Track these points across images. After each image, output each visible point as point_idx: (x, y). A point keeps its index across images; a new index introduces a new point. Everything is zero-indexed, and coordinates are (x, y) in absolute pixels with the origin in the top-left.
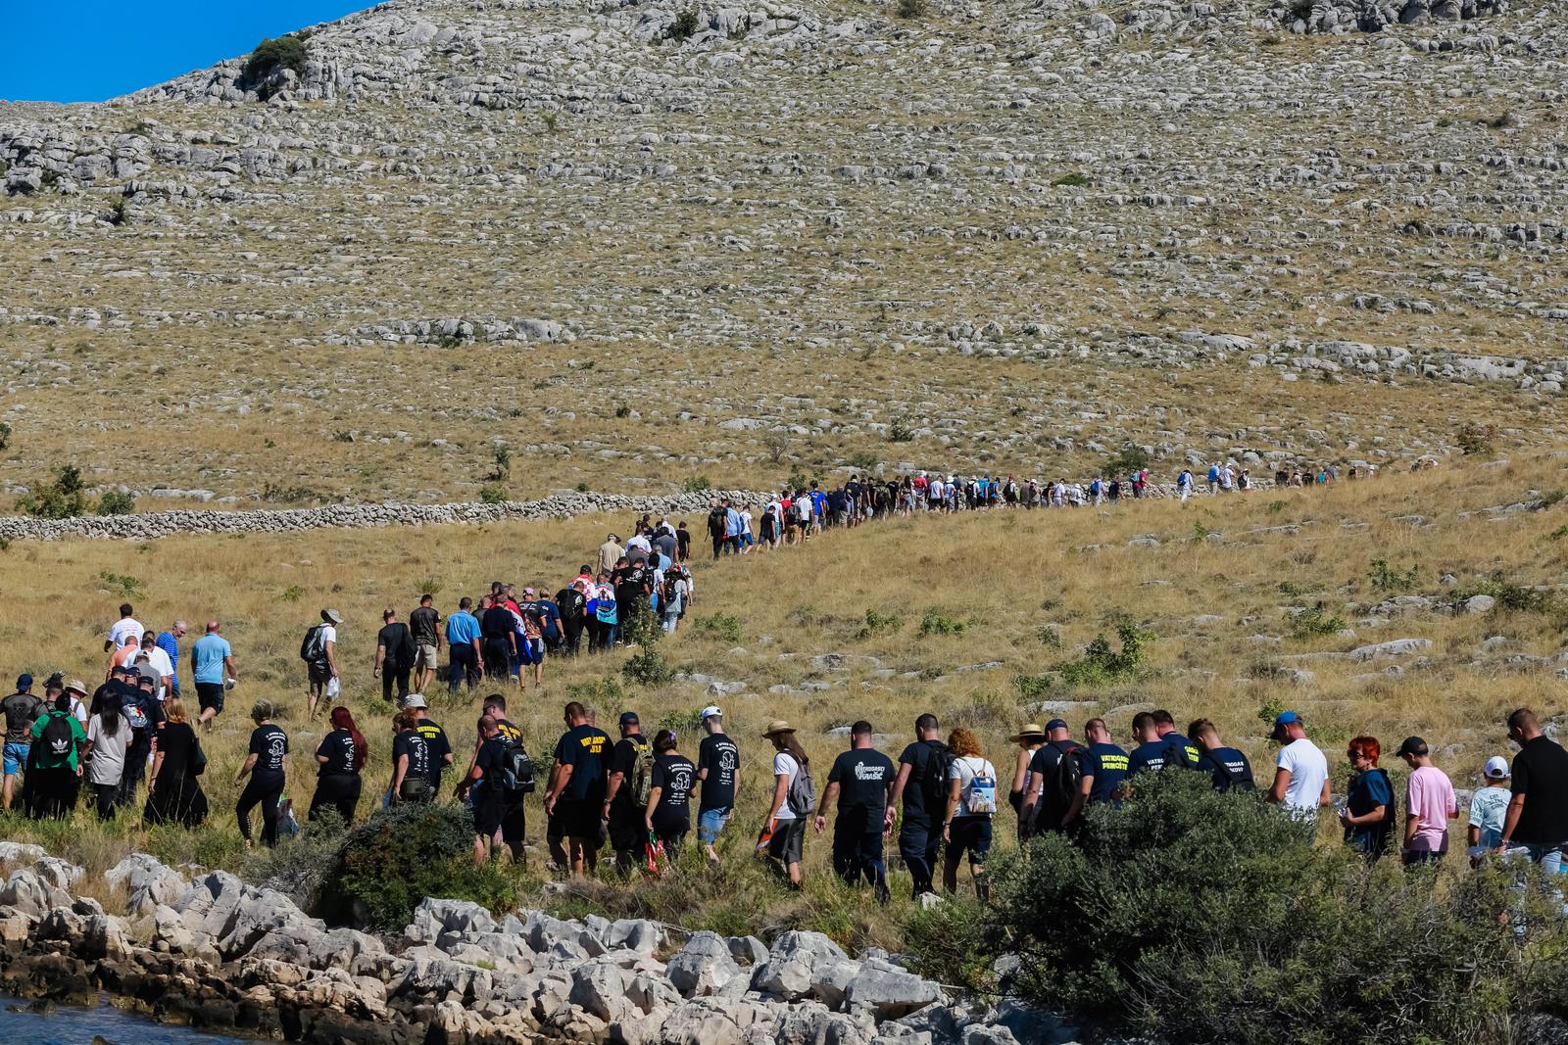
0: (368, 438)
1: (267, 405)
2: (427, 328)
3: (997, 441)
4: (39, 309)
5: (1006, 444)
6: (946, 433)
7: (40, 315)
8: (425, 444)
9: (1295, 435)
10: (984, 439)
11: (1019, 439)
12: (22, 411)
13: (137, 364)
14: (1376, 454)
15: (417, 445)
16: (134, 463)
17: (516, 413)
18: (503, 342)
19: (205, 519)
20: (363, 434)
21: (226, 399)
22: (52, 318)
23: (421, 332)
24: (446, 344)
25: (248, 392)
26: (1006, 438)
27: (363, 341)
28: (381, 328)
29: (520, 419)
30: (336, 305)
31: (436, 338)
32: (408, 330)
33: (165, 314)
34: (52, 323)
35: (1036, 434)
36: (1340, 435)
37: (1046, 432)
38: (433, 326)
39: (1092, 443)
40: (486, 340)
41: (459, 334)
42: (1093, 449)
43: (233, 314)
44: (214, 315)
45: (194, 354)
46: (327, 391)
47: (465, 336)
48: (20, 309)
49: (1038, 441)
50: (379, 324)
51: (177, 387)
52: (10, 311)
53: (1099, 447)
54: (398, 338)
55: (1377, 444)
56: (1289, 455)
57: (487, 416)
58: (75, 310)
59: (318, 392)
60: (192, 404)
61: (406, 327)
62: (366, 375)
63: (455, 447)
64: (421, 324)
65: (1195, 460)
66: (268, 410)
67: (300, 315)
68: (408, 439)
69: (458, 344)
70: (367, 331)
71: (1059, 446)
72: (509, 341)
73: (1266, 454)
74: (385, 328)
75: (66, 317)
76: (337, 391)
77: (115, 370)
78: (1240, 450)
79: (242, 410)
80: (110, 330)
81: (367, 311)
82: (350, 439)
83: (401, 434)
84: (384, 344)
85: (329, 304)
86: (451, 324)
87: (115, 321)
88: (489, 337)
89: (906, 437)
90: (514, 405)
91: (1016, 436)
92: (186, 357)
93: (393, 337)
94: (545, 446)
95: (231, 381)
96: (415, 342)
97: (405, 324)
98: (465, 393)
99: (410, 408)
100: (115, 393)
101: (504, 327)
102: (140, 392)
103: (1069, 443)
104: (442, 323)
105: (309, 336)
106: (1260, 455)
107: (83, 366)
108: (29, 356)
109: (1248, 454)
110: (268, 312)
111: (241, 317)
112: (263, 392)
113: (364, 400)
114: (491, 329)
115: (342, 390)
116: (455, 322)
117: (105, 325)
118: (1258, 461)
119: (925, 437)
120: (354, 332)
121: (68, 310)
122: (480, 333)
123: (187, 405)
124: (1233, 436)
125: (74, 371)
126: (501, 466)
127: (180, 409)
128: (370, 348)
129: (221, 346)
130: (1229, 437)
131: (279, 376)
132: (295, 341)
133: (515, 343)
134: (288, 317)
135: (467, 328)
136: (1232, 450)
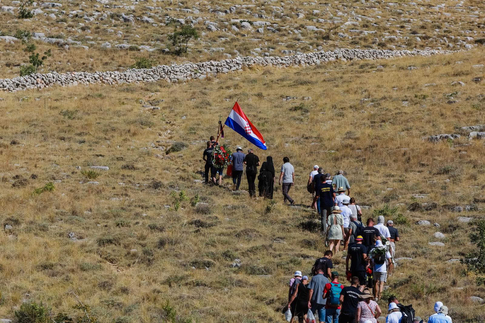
3: (86, 17)
5: (92, 19)
6: (52, 12)
9: (265, 10)
10: (77, 16)
11: (99, 16)
14: (318, 21)
26: (91, 15)
35: (109, 12)
36: (291, 9)
37: (114, 11)
39: (146, 18)
42: (147, 22)
49: (112, 16)
53: (151, 20)
55: (316, 15)
56: (268, 23)
65: (213, 28)
71: (126, 20)
73: (254, 23)
78: (238, 21)
89: (29, 16)
91: (97, 13)
103: (131, 18)
106: (251, 23)
109: (244, 24)
118: (250, 27)
119: (39, 15)
124: (228, 11)
130: (226, 12)
136: (233, 21)
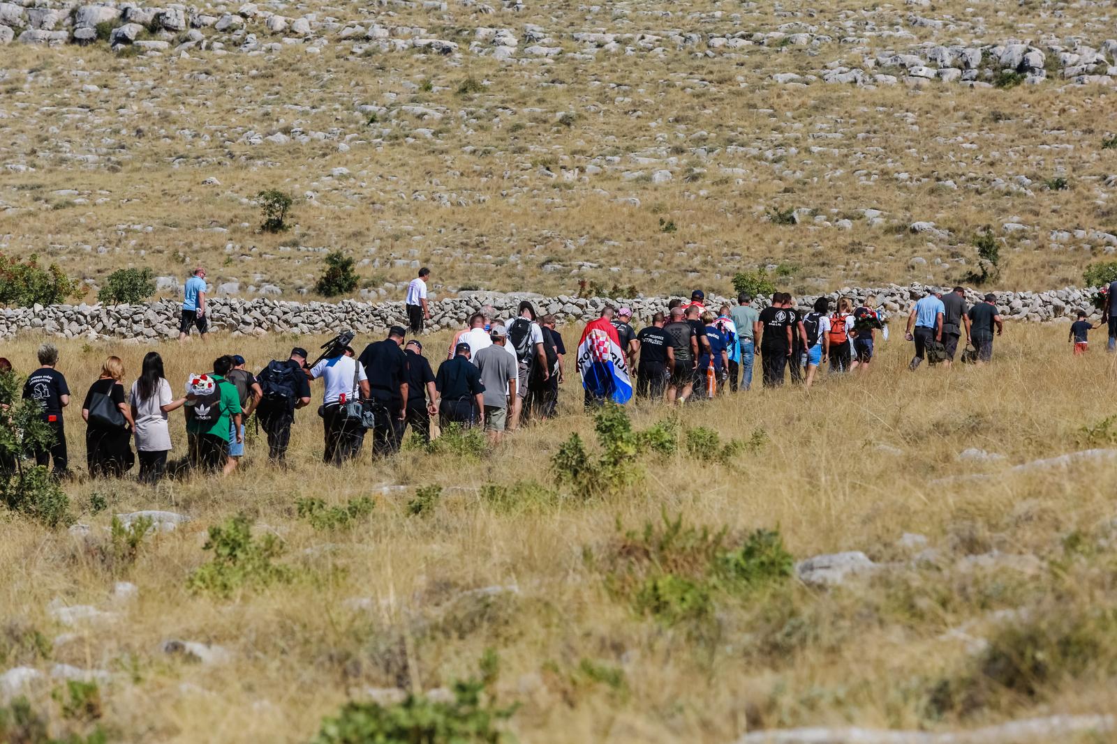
0: (820, 218)
1: (697, 170)
2: (976, 57)
4: (432, 30)
7: (433, 39)
8: (899, 229)
12: (343, 177)
13: (538, 110)
15: (889, 231)
16: (459, 252)
17: (1059, 185)
18: (1086, 78)
19: (257, 313)
20: (814, 213)
21: (644, 161)
22: (447, 43)
23: (967, 64)
24: (1002, 81)
25: (679, 151)
27: (880, 77)
28: (908, 59)
29: (1064, 194)
30: (860, 25)
31: (989, 73)
32: (948, 62)
33: (609, 37)
34: (446, 51)
38: (986, 54)
40: (1063, 77)
41: (1023, 68)
43: (707, 37)
44: (679, 40)
45: (626, 94)
46: (793, 150)
47: (1032, 70)
48: (407, 30)
50: (908, 51)
51: (580, 144)
52: (393, 33)
54: (932, 72)
57: (1014, 187)
58: (483, 32)
59: (780, 152)
60: (591, 168)
61: (947, 57)
62: (861, 127)
63: (943, 234)
64: (969, 51)
66: (695, 178)
67: (802, 39)
68: (880, 221)
69: (1018, 83)
70: (888, 62)
72: (1096, 78)
74: (916, 59)
75: (468, 42)
76: (808, 150)
77: (507, 117)
79: (659, 177)
80: (524, 62)
81: (903, 32)
82: (793, 221)
83: (870, 214)
84: (912, 82)
85: (850, 23)
86: (1011, 50)
87: (536, 49)
88: (1068, 71)
90: (1063, 172)
92: (612, 100)
93: (925, 71)
94: (1080, 234)
95: (662, 135)
96: (958, 80)
97: (946, 52)
98: (995, 154)
99: (904, 176)
100: (487, 152)
101: (1090, 56)
102: (521, 151)
104: (999, 50)
105: (802, 70)
107: (462, 113)
108: (391, 98)
110: (758, 35)
111: (718, 42)
112: (701, 151)
113: (841, 164)
114: (1071, 58)
115: (815, 149)
116: (1019, 48)
117: (520, 54)
120: (870, 63)
121: (474, 32)
122: (1054, 65)
123: (582, 170)
125: (445, 120)
126: (987, 262)
127: (570, 176)
128: (887, 87)
129: (670, 85)
131: (732, 129)
132: (780, 78)
133: (1105, 80)
134: (785, 42)
135: (1036, 58)
